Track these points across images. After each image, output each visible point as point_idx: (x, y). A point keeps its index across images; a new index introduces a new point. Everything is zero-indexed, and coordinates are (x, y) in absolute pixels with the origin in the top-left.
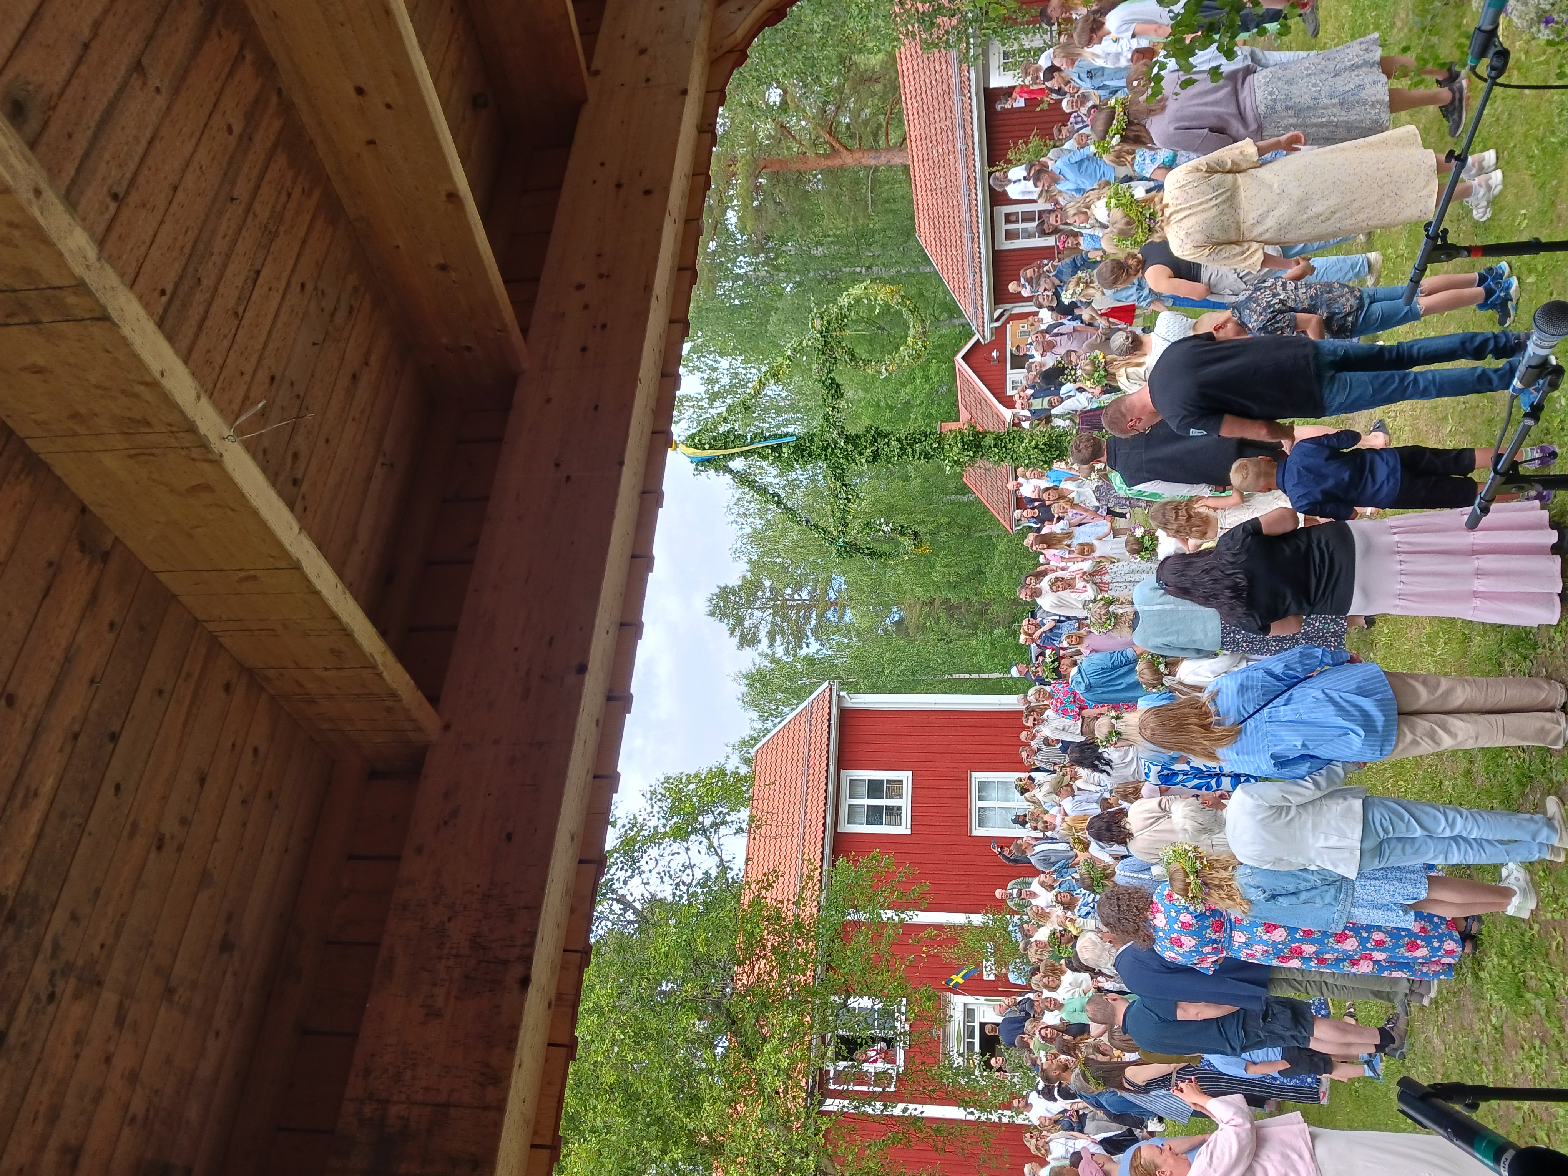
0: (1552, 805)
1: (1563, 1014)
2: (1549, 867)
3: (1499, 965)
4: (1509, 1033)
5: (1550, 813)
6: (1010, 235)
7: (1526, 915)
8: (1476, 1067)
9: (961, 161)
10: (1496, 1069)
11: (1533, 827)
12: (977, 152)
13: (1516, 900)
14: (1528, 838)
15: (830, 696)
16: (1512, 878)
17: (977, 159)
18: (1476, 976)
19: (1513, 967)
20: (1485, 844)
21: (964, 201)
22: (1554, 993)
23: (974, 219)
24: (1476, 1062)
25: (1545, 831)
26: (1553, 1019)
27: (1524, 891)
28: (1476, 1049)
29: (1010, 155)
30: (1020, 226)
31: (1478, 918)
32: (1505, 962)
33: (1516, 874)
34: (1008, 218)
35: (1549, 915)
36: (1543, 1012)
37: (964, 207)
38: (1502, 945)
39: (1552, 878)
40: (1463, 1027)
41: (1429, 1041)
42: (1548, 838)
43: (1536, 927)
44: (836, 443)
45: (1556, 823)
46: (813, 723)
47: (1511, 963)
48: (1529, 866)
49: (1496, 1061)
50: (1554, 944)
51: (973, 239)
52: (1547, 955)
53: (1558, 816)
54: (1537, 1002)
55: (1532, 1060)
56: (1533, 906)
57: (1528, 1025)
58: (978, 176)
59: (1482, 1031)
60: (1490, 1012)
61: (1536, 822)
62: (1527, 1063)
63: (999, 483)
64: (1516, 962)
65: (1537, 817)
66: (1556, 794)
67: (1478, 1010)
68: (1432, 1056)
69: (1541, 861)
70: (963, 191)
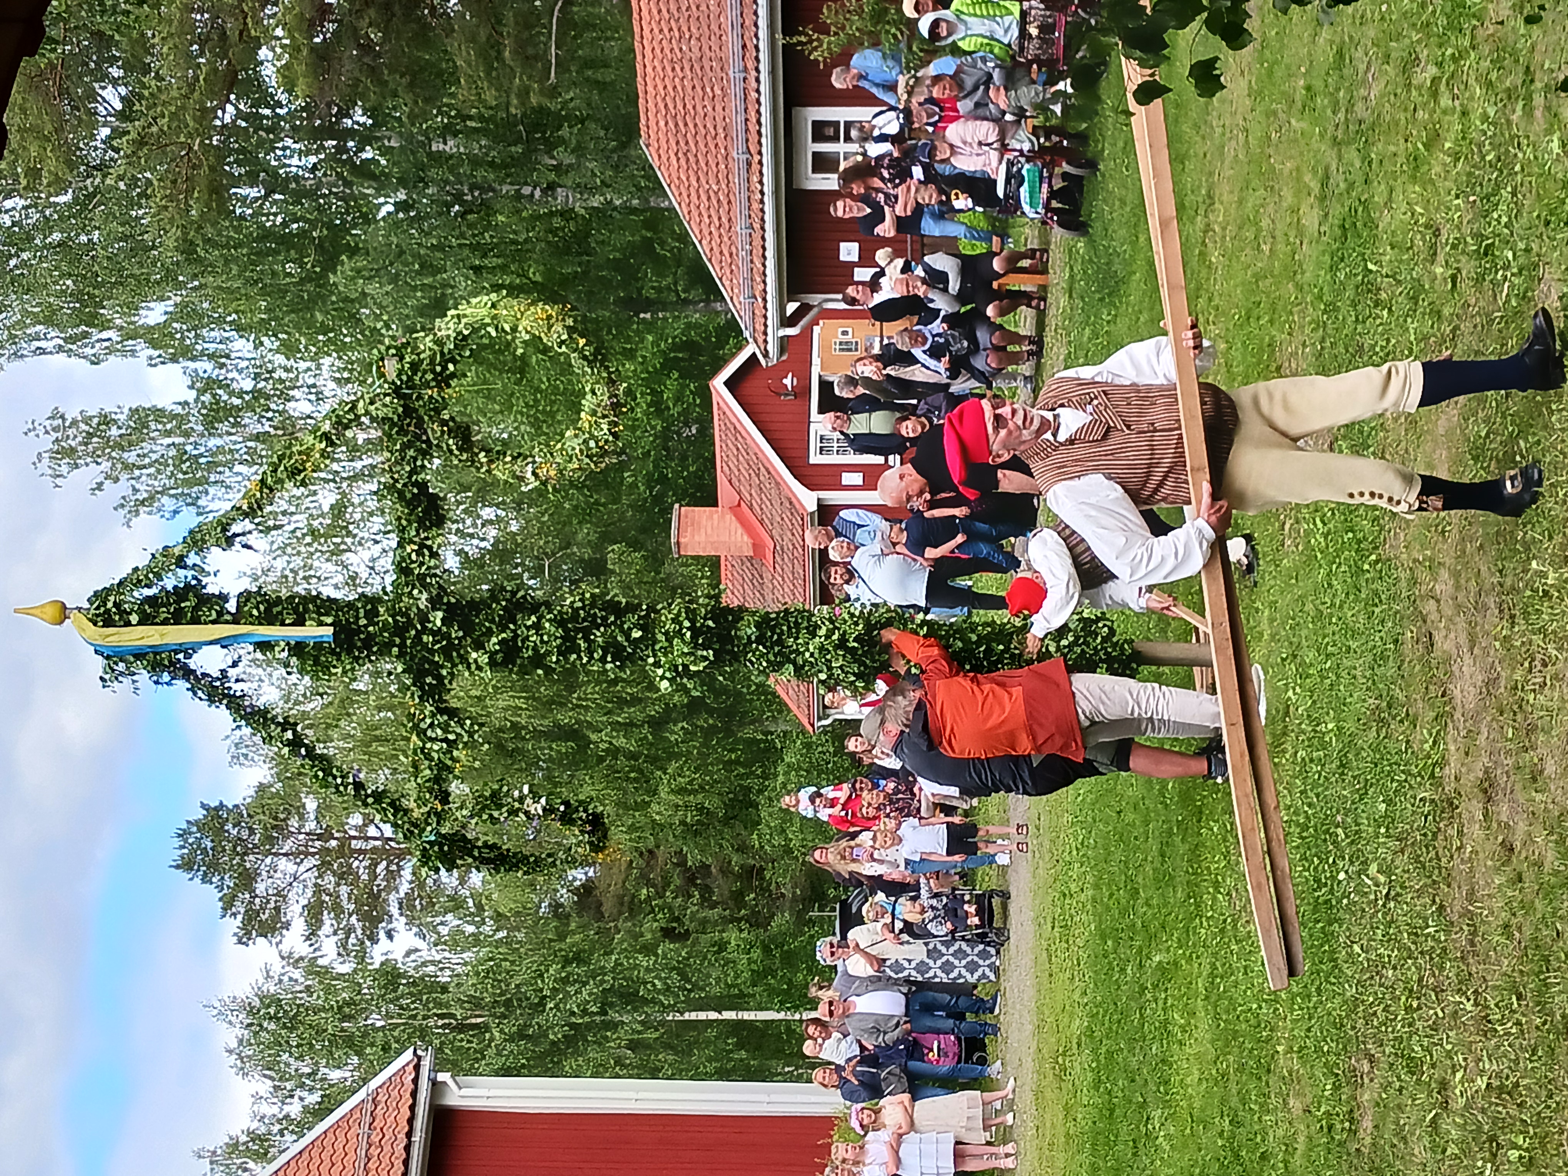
6: (822, 163)
9: (730, 13)
12: (762, 1)
15: (415, 1081)
21: (735, 90)
29: (826, 15)
37: (734, 103)
44: (424, 618)
46: (375, 1138)
51: (749, 164)
58: (764, 46)
70: (733, 72)
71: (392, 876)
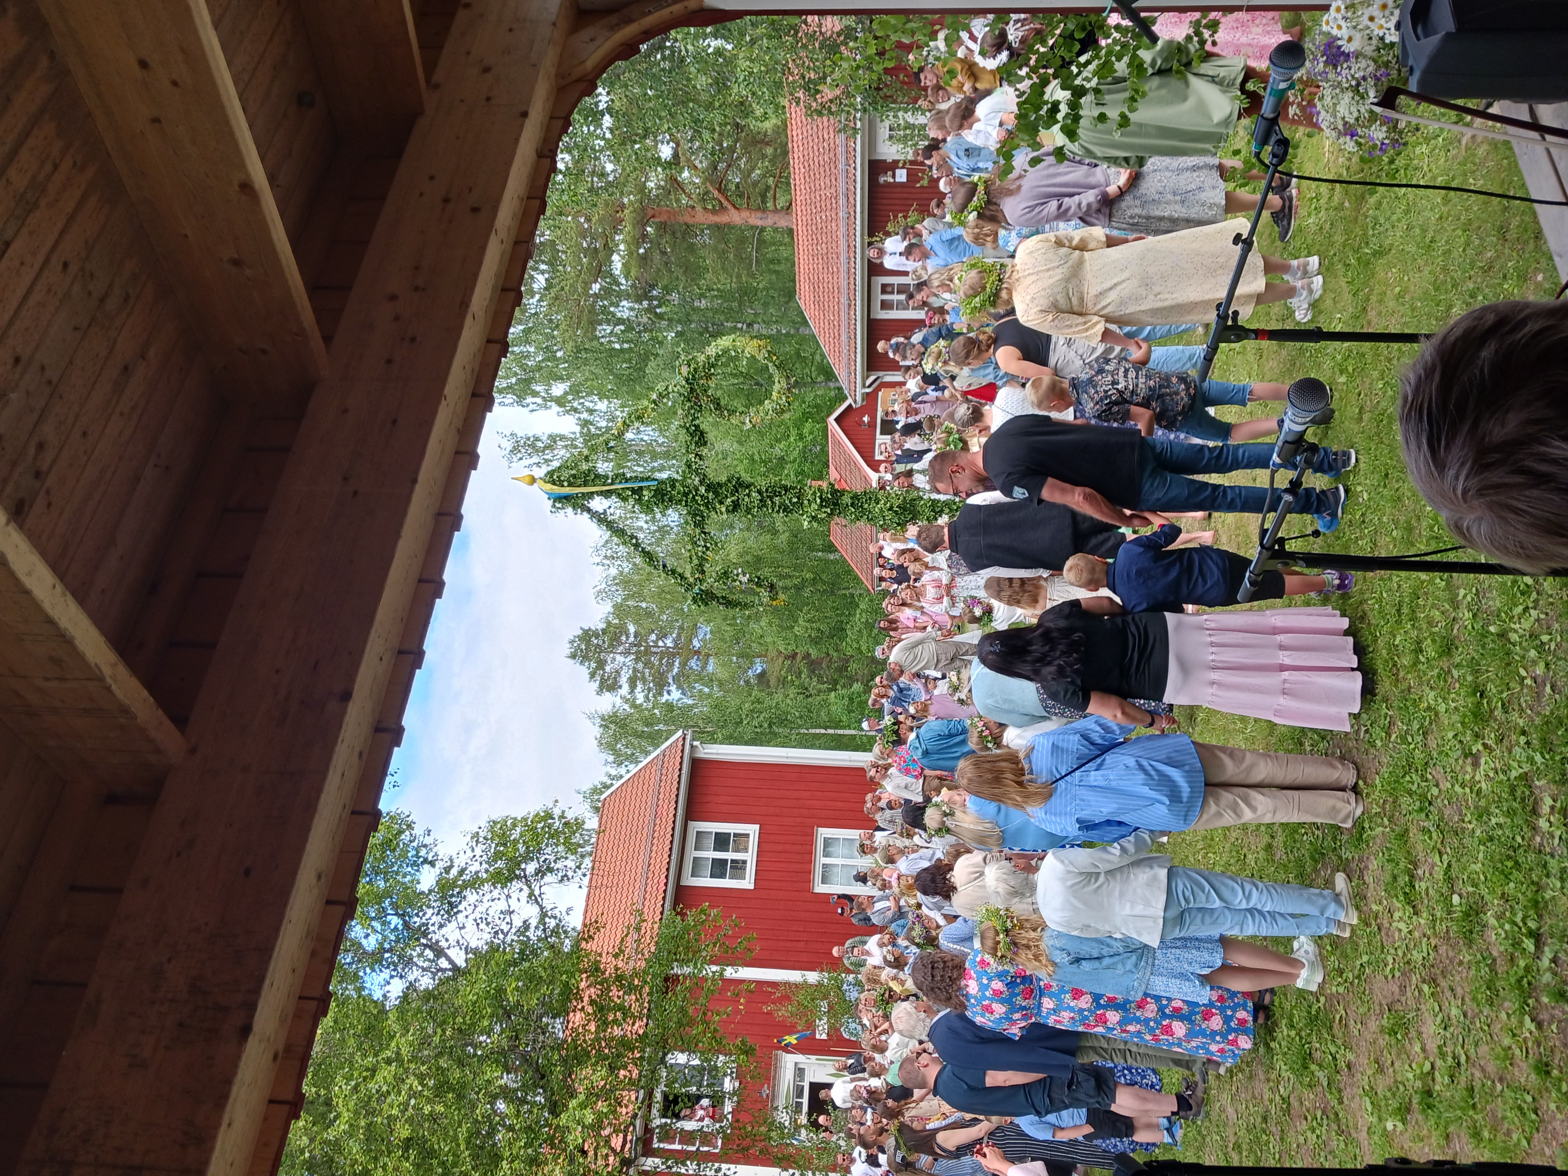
0: (1340, 881)
1: (1342, 1086)
2: (1336, 942)
3: (1288, 1036)
4: (1295, 1103)
5: (1338, 890)
6: (885, 305)
7: (1314, 988)
8: (1264, 1137)
9: (842, 230)
10: (1282, 1139)
11: (1321, 902)
12: (858, 222)
13: (1304, 973)
14: (1317, 913)
15: (683, 745)
16: (1302, 951)
17: (858, 228)
18: (1267, 1045)
19: (1301, 1038)
20: (1277, 916)
21: (843, 269)
22: (1336, 1066)
23: (852, 287)
24: (1265, 1132)
25: (1333, 906)
26: (1333, 1090)
27: (1312, 964)
28: (1265, 1119)
29: (890, 228)
30: (896, 297)
31: (1272, 991)
32: (1293, 1033)
33: (1306, 947)
34: (885, 289)
35: (1334, 989)
36: (1325, 1084)
37: (843, 275)
38: (1291, 1017)
39: (1338, 953)
40: (1254, 1097)
41: (1223, 1110)
42: (1335, 914)
43: (1322, 999)
44: (697, 490)
45: (1343, 899)
46: (664, 772)
47: (1298, 1034)
48: (1318, 940)
49: (1282, 1131)
50: (1338, 1017)
51: (850, 305)
52: (1331, 1028)
53: (1345, 893)
54: (1320, 1074)
55: (1313, 1131)
56: (1319, 979)
57: (1312, 1096)
58: (858, 245)
59: (1271, 1101)
60: (1279, 1082)
61: (1324, 897)
62: (1309, 1134)
63: (864, 544)
64: (1303, 1034)
65: (1326, 892)
66: (1344, 871)
67: (1268, 1080)
68: (1225, 1125)
69: (1330, 936)
70: (843, 258)
71: (671, 665)
